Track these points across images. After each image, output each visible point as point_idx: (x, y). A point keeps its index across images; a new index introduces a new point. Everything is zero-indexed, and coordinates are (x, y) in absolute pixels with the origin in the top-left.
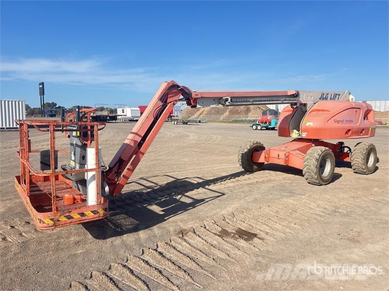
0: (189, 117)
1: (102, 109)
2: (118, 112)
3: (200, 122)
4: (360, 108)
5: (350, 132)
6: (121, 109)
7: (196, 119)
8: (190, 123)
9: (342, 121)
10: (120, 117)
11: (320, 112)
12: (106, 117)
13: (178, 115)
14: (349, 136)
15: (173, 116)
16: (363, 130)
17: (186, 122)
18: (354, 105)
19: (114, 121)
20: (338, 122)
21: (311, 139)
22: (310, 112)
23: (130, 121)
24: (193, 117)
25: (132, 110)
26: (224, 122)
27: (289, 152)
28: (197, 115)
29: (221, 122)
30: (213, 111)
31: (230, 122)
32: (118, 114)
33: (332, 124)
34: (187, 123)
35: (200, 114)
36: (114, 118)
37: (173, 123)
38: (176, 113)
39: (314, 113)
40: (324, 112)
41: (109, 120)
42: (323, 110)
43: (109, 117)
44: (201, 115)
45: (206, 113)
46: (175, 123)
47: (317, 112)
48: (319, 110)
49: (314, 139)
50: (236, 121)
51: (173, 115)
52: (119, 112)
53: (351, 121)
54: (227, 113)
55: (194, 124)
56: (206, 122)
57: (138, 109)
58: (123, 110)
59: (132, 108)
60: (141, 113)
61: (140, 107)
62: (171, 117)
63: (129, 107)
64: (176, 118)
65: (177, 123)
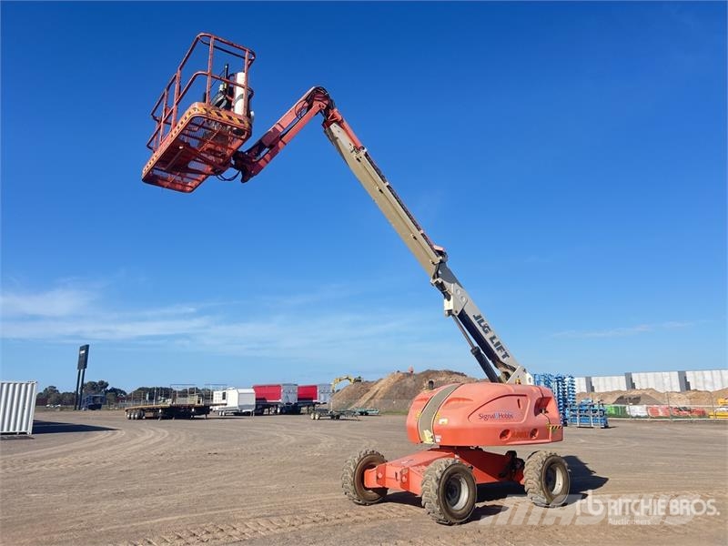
0: (351, 404)
1: (184, 394)
2: (214, 399)
3: (367, 414)
4: (525, 396)
5: (509, 435)
6: (221, 393)
7: (361, 407)
8: (344, 417)
9: (493, 417)
10: (217, 408)
11: (461, 402)
12: (190, 407)
13: (327, 401)
14: (507, 441)
15: (316, 403)
16: (535, 430)
17: (338, 414)
19: (204, 416)
20: (486, 418)
21: (454, 447)
22: (447, 402)
23: (236, 414)
24: (356, 405)
25: (239, 394)
27: (408, 469)
28: (364, 401)
30: (396, 392)
32: (214, 402)
33: (475, 421)
34: (338, 417)
35: (371, 398)
36: (204, 410)
37: (312, 416)
38: (322, 398)
39: (453, 403)
40: (466, 402)
41: (194, 414)
42: (464, 399)
43: (196, 408)
44: (372, 401)
45: (382, 396)
46: (317, 418)
47: (457, 402)
48: (459, 399)
49: (458, 447)
51: (317, 401)
52: (217, 398)
53: (509, 417)
56: (378, 415)
57: (252, 391)
58: (224, 395)
59: (241, 391)
60: (256, 399)
61: (256, 388)
62: (314, 405)
63: (236, 388)
64: (321, 407)
65: (320, 416)
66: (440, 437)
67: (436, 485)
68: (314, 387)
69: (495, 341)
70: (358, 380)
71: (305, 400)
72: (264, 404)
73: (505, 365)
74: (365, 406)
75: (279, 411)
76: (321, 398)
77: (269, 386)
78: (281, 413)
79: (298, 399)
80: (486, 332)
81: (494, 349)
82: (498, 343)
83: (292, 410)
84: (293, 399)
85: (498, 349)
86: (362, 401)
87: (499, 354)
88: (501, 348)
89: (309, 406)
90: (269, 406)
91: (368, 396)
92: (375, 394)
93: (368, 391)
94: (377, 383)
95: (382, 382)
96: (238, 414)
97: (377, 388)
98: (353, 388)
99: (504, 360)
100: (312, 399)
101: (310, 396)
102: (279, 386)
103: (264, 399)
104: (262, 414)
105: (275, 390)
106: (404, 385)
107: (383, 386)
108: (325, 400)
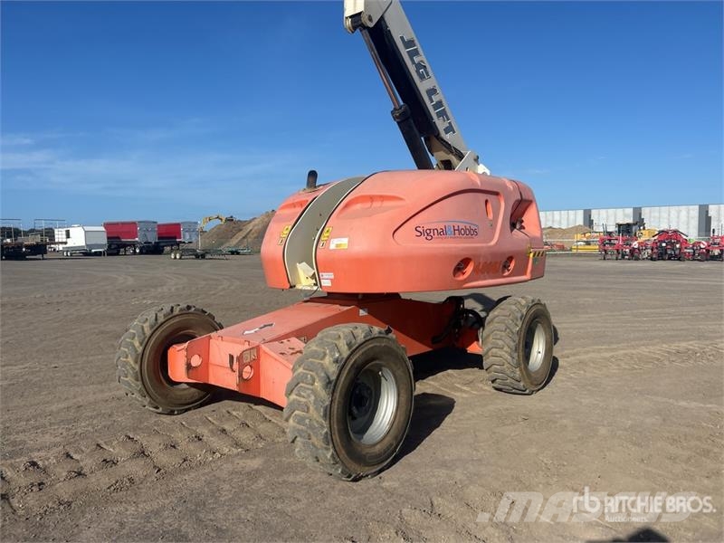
0: (222, 244)
2: (56, 236)
3: (238, 253)
4: (497, 194)
5: (469, 269)
6: (64, 230)
7: (235, 246)
8: (210, 256)
9: (443, 232)
11: (377, 204)
12: (20, 247)
13: (193, 239)
14: (466, 281)
15: (181, 242)
16: (510, 259)
17: (203, 253)
18: (479, 182)
19: (38, 257)
20: (427, 234)
21: (357, 295)
22: (347, 206)
24: (227, 245)
25: (86, 232)
27: (258, 348)
28: (237, 241)
33: (408, 242)
34: (203, 256)
35: (244, 238)
37: (173, 256)
38: (187, 237)
39: (358, 206)
40: (387, 204)
41: (25, 254)
42: (383, 198)
43: (28, 247)
44: (245, 240)
45: (255, 235)
46: (178, 257)
47: (368, 205)
48: (373, 198)
49: (364, 295)
51: (182, 240)
52: (60, 235)
53: (470, 232)
55: (218, 257)
56: (250, 254)
57: (104, 229)
58: (68, 233)
59: (87, 228)
60: (108, 238)
61: (107, 226)
62: (178, 244)
63: (82, 225)
64: (185, 246)
65: (181, 255)
66: (331, 275)
67: (324, 395)
68: (178, 225)
69: (435, 99)
70: (230, 220)
71: (166, 240)
72: (118, 242)
73: (448, 147)
74: (238, 244)
75: (138, 251)
76: (185, 237)
77: (123, 224)
78: (141, 253)
79: (159, 238)
80: (422, 77)
81: (433, 113)
82: (439, 104)
83: (153, 249)
84: (153, 238)
85: (439, 115)
86: (234, 242)
87: (441, 125)
88: (443, 114)
89: (172, 245)
90: (125, 245)
91: (240, 235)
92: (248, 234)
93: (240, 230)
94: (250, 222)
95: (256, 222)
96: (86, 253)
97: (250, 227)
98: (224, 227)
99: (447, 137)
100: (176, 238)
101: (173, 235)
102: (134, 223)
103: (118, 238)
104: (117, 254)
105: (131, 227)
107: (258, 225)
108: (190, 238)
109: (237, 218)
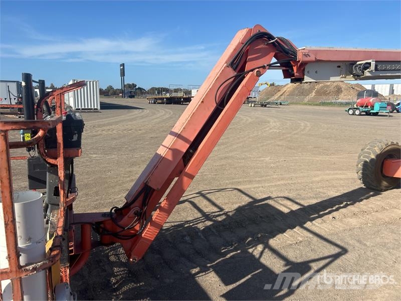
0: (268, 98)
1: (176, 91)
2: (192, 94)
3: (281, 104)
6: (196, 90)
7: (276, 100)
8: (269, 106)
12: (180, 98)
13: (256, 96)
17: (266, 104)
19: (188, 103)
24: (272, 98)
26: (310, 105)
28: (277, 97)
29: (306, 104)
30: (297, 92)
31: (317, 105)
32: (192, 96)
34: (265, 106)
35: (281, 95)
36: (188, 100)
37: (250, 105)
38: (253, 95)
41: (183, 102)
43: (184, 98)
44: (282, 97)
46: (253, 105)
50: (324, 104)
51: (251, 96)
52: (194, 93)
54: (314, 94)
55: (274, 106)
56: (288, 105)
64: (253, 100)
65: (255, 105)
70: (272, 85)
74: (278, 99)
86: (276, 97)
91: (279, 94)
92: (283, 93)
93: (279, 91)
94: (285, 86)
97: (285, 89)
98: (270, 89)
106: (303, 88)
107: (289, 88)
108: (255, 95)
109: (276, 84)
